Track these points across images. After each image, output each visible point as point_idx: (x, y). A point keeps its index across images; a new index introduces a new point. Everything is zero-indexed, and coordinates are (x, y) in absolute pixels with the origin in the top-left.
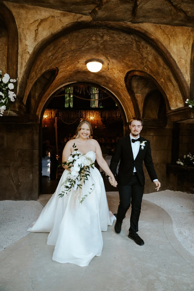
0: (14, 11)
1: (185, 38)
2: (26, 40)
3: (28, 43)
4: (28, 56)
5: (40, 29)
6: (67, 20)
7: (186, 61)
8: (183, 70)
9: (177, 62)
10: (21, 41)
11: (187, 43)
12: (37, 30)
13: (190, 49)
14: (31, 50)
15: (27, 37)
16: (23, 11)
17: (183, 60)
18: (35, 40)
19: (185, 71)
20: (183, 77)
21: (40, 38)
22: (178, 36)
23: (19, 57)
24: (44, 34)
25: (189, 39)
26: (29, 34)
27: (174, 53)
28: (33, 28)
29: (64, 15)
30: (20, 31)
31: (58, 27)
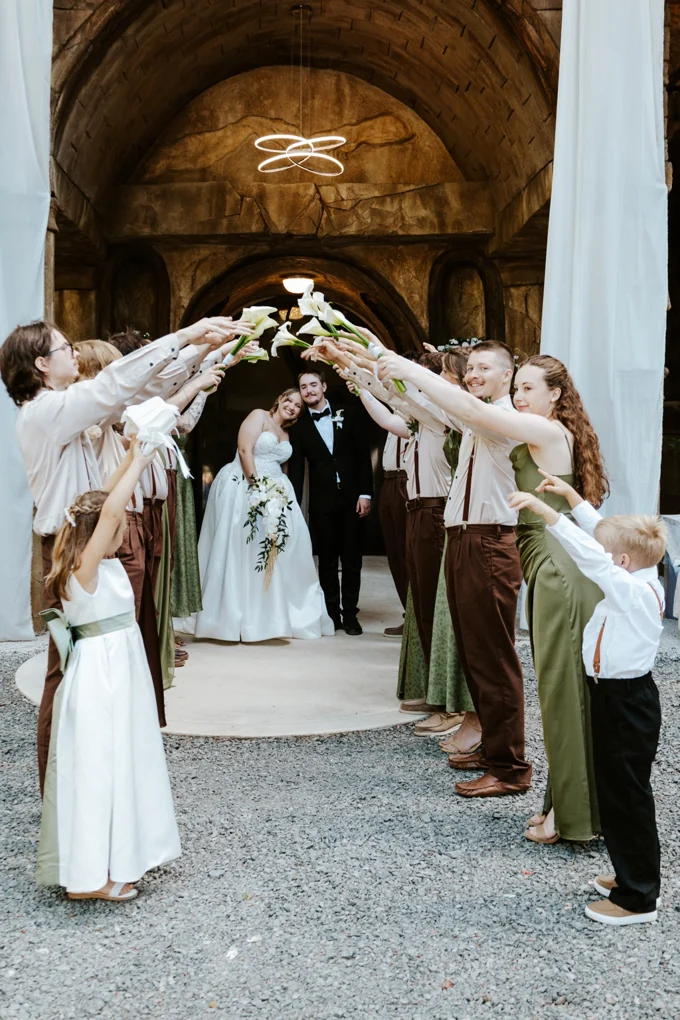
0: (165, 256)
1: (419, 262)
2: (180, 290)
3: (182, 294)
4: (183, 311)
5: (198, 272)
6: (234, 257)
7: (421, 297)
8: (417, 312)
9: (406, 299)
10: (174, 293)
11: (422, 269)
12: (195, 275)
13: (427, 279)
14: (186, 302)
15: (182, 286)
16: (176, 254)
17: (417, 296)
18: (192, 288)
19: (420, 313)
20: (417, 322)
21: (198, 286)
22: (406, 260)
23: (172, 314)
24: (204, 279)
25: (424, 262)
26: (183, 282)
27: (400, 286)
28: (189, 274)
29: (230, 250)
30: (172, 280)
31: (223, 267)
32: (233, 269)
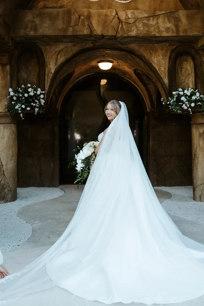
0: (43, 48)
1: (164, 51)
2: (50, 65)
3: (51, 67)
4: (51, 75)
5: (59, 56)
6: (76, 49)
7: (165, 68)
8: (162, 75)
9: (157, 70)
10: (47, 66)
11: (165, 55)
12: (57, 57)
13: (168, 60)
14: (53, 71)
15: (51, 63)
16: (48, 48)
17: (163, 68)
18: (56, 64)
19: (164, 76)
20: (163, 81)
21: (59, 63)
22: (158, 51)
23: (46, 76)
24: (61, 60)
25: (166, 52)
26: (52, 61)
27: (155, 63)
28: (54, 57)
29: (74, 46)
30: (46, 60)
31: (70, 54)
32: (75, 55)
